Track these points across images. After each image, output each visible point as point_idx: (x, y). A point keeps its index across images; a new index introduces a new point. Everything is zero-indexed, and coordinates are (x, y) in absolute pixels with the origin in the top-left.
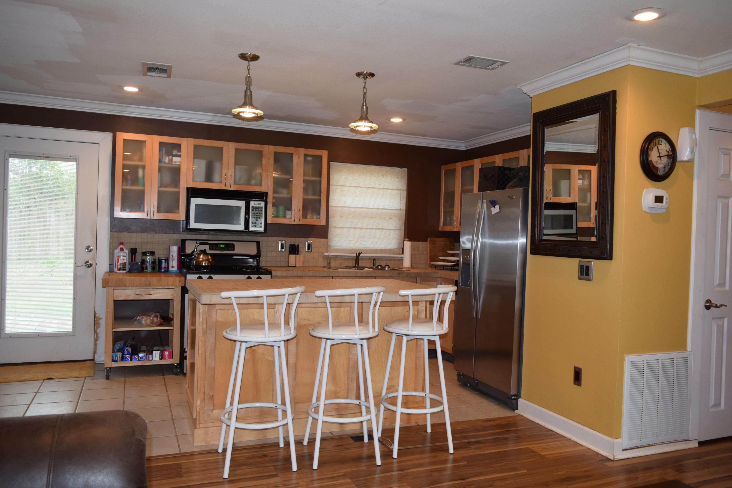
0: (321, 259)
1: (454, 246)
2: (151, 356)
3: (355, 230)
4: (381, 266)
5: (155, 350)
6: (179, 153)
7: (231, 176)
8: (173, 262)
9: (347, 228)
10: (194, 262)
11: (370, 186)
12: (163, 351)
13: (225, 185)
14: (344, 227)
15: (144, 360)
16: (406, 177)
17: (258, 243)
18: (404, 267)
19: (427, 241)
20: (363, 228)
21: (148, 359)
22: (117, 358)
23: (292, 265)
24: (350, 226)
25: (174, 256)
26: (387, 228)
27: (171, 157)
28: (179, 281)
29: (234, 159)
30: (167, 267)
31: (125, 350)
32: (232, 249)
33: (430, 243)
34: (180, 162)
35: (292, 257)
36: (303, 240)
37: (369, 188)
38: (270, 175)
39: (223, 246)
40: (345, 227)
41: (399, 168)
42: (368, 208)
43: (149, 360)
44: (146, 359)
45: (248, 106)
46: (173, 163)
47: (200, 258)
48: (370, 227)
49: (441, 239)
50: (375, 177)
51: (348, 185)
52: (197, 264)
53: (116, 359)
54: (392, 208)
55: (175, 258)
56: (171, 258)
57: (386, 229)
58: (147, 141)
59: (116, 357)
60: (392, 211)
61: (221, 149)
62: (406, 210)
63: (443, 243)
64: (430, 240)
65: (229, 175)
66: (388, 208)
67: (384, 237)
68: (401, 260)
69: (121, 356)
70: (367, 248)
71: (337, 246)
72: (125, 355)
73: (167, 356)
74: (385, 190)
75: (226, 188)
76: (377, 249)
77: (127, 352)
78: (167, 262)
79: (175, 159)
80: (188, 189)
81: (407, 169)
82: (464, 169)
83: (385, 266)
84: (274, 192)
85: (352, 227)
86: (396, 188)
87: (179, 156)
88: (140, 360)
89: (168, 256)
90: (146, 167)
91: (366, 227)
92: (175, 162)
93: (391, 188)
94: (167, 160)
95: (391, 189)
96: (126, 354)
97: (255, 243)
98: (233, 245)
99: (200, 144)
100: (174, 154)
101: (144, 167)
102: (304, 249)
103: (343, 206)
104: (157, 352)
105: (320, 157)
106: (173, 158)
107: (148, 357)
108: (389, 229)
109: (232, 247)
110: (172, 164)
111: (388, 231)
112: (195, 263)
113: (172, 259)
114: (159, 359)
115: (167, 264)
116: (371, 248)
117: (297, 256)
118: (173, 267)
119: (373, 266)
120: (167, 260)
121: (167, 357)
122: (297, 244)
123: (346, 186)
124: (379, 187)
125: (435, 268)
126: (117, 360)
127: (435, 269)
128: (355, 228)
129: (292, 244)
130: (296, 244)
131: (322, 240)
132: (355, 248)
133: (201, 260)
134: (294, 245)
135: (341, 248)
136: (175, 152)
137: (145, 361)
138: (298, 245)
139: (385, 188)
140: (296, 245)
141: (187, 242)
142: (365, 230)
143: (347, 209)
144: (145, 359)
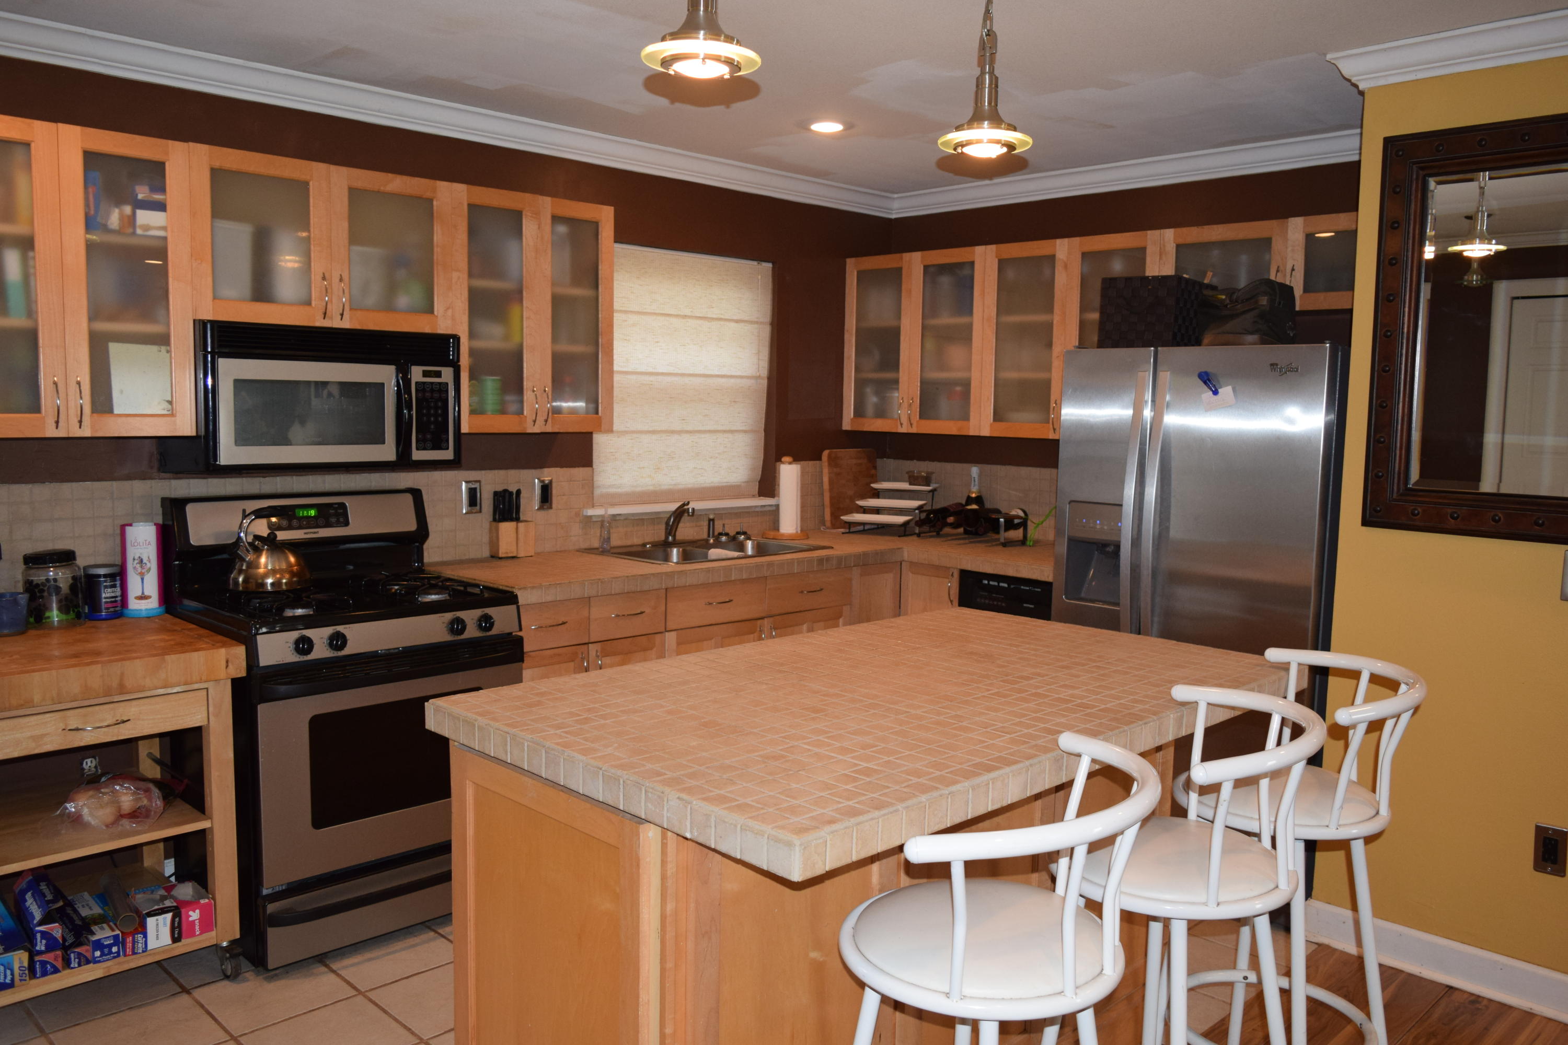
0: (576, 530)
1: (875, 467)
2: (140, 937)
3: (654, 437)
4: (727, 534)
5: (150, 914)
6: (158, 197)
7: (341, 280)
8: (142, 579)
9: (633, 432)
10: (241, 579)
11: (688, 312)
12: (183, 911)
13: (325, 314)
14: (626, 429)
15: (114, 957)
16: (770, 286)
17: (416, 494)
18: (783, 535)
19: (820, 459)
20: (673, 432)
21: (129, 951)
22: (12, 974)
23: (507, 553)
24: (640, 427)
25: (145, 561)
26: (728, 429)
27: (128, 209)
28: (227, 662)
29: (345, 224)
30: (119, 599)
31: (38, 936)
32: (341, 520)
33: (830, 465)
34: (164, 228)
35: (506, 528)
36: (525, 474)
37: (685, 317)
38: (459, 278)
39: (312, 513)
40: (632, 429)
41: (755, 263)
42: (683, 375)
43: (134, 953)
44: (125, 951)
45: (702, 32)
46: (139, 231)
47: (258, 567)
48: (690, 428)
49: (852, 451)
50: (700, 285)
51: (637, 309)
52: (252, 586)
53: (9, 977)
54: (739, 373)
55: (148, 565)
56: (135, 568)
57: (725, 431)
58: (33, 145)
59: (8, 972)
60: (738, 381)
61: (303, 187)
62: (770, 378)
63: (854, 461)
64: (829, 456)
65: (336, 279)
66: (729, 373)
67: (719, 453)
68: (774, 514)
69: (26, 964)
70: (680, 487)
71: (610, 486)
72: (40, 953)
73: (197, 922)
74: (722, 323)
75: (326, 323)
76: (702, 486)
77: (44, 942)
78: (118, 583)
79: (145, 217)
80: (201, 326)
81: (770, 265)
82: (932, 272)
83: (738, 533)
84: (472, 335)
85: (646, 428)
86: (746, 318)
87: (161, 207)
88: (99, 962)
89: (118, 561)
90: (39, 243)
91: (678, 428)
92: (147, 228)
93: (735, 318)
94: (114, 219)
95: (737, 321)
96: (43, 948)
97: (409, 498)
98: (343, 506)
99: (234, 166)
100: (140, 196)
101: (26, 244)
102: (530, 502)
103: (624, 370)
104: (161, 918)
105: (594, 227)
106: (140, 213)
107: (129, 945)
108: (732, 432)
109: (337, 514)
110: (134, 233)
111: (730, 435)
112: (244, 581)
113: (139, 570)
114: (170, 942)
115: (118, 589)
116: (690, 486)
117: (521, 525)
118: (143, 597)
119: (709, 536)
120: (119, 575)
121: (197, 928)
122: (513, 489)
123: (631, 312)
124: (709, 316)
125: (847, 531)
126: (13, 980)
127: (849, 532)
128: (654, 432)
129: (500, 488)
130: (510, 489)
131: (579, 473)
132: (651, 488)
133: (262, 570)
134: (505, 491)
135: (619, 490)
136: (142, 193)
137: (122, 959)
138: (519, 492)
139: (722, 317)
140: (511, 493)
141: (190, 508)
142: (676, 437)
143: (634, 377)
144: (118, 953)
